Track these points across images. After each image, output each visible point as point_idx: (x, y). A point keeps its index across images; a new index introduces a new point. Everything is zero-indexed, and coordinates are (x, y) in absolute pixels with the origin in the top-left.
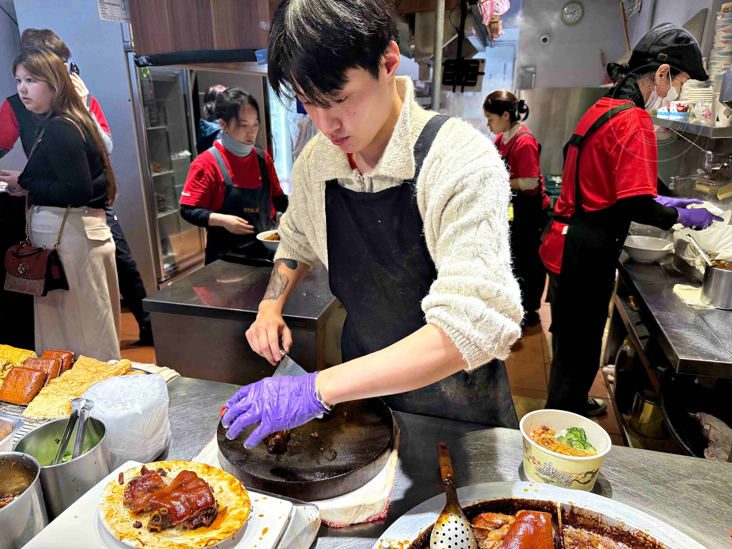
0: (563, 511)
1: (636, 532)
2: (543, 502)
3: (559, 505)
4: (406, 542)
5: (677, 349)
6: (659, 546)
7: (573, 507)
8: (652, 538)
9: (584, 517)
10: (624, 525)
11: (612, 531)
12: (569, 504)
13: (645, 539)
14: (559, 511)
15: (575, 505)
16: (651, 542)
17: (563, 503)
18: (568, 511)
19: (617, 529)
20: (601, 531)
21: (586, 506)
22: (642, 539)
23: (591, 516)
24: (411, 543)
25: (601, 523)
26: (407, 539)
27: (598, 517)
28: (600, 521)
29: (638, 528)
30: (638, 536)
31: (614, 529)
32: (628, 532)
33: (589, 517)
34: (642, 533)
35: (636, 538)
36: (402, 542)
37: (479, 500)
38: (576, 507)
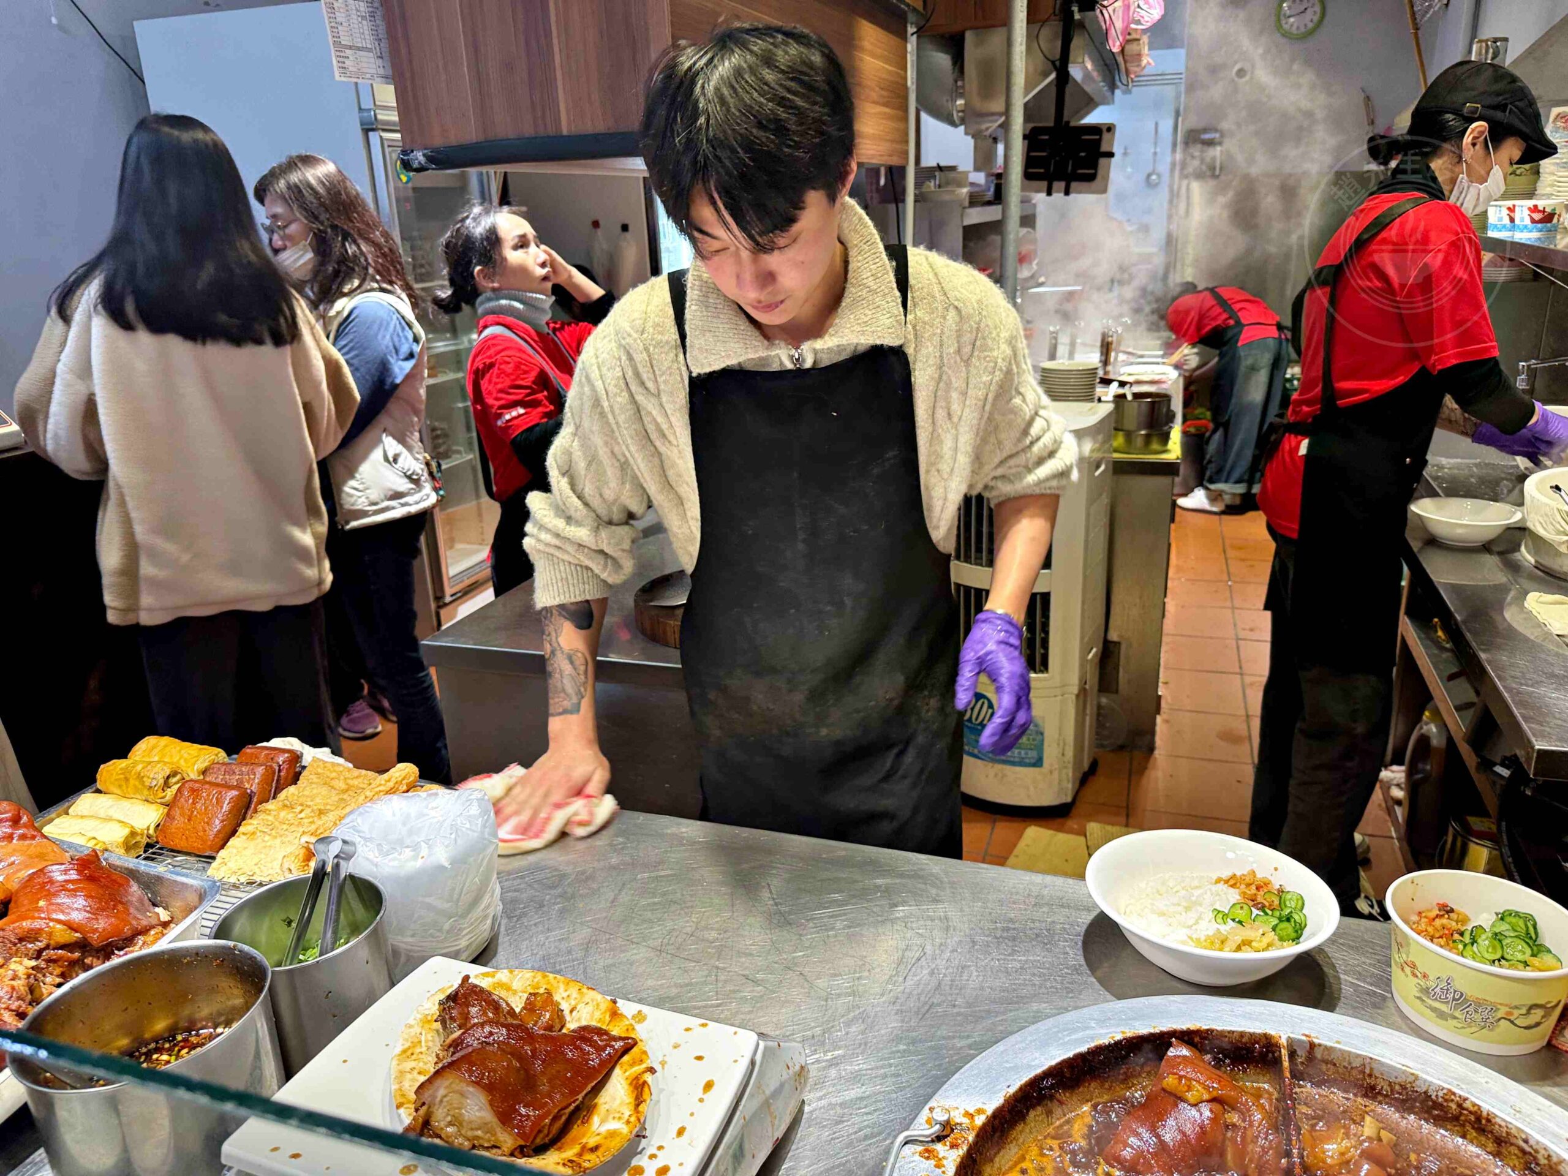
0: (1292, 1054)
1: (1441, 1094)
2: (1251, 1034)
3: (1283, 1041)
4: (980, 1111)
5: (1530, 728)
6: (1488, 1120)
7: (1312, 1046)
8: (1474, 1105)
9: (1335, 1065)
10: (1417, 1078)
11: (1392, 1091)
12: (1304, 1038)
13: (1460, 1106)
14: (1284, 1052)
15: (1316, 1041)
16: (1470, 1112)
17: (1292, 1036)
18: (1302, 1053)
19: (1403, 1087)
20: (1371, 1091)
21: (1338, 1042)
22: (1454, 1106)
23: (1350, 1063)
24: (990, 1112)
25: (1370, 1075)
26: (980, 1106)
27: (1364, 1065)
28: (1367, 1071)
29: (1446, 1086)
30: (1446, 1100)
31: (1397, 1087)
32: (1426, 1093)
33: (1346, 1064)
34: (1454, 1094)
35: (1442, 1105)
36: (971, 1111)
37: (1123, 1032)
38: (1320, 1045)
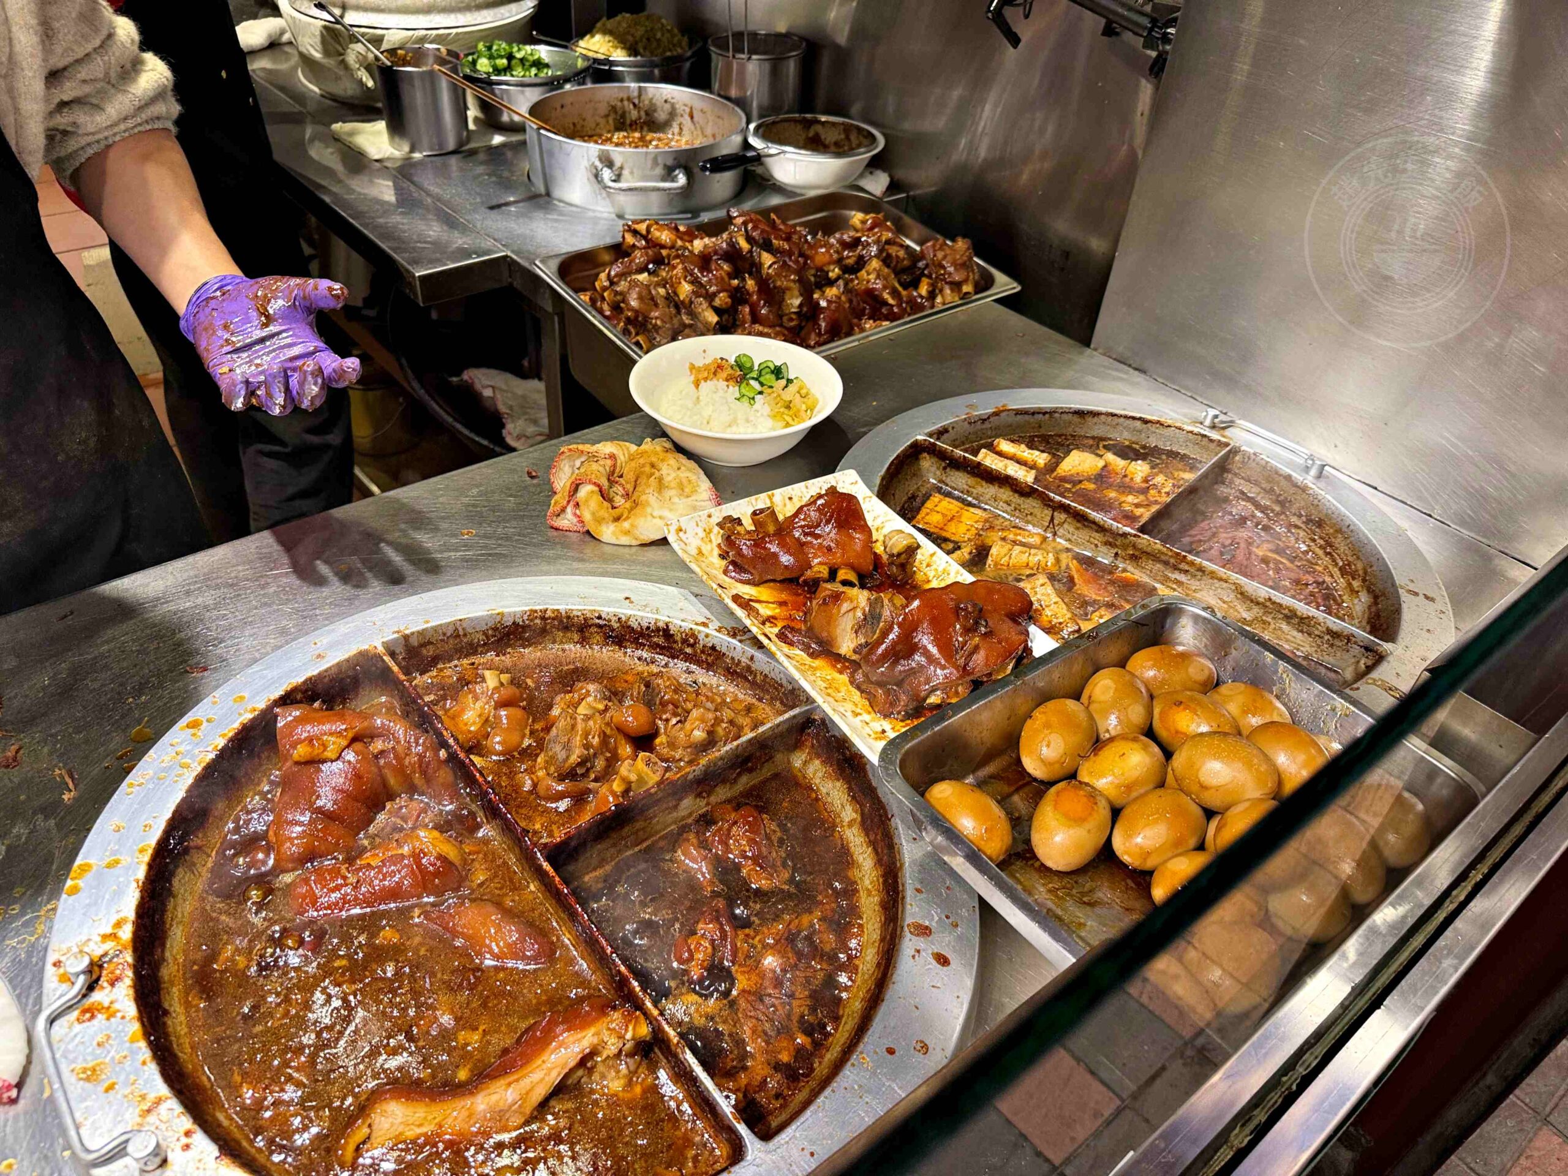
0: (392, 655)
1: (525, 617)
2: (347, 660)
3: (381, 649)
4: (118, 924)
5: (403, 259)
6: (568, 617)
7: (406, 638)
8: (553, 611)
9: (432, 643)
10: (502, 614)
11: (487, 637)
12: (396, 635)
13: (543, 618)
14: (387, 658)
15: (407, 632)
16: (554, 619)
17: (385, 640)
18: (399, 650)
19: (495, 629)
20: (472, 649)
21: (427, 622)
22: (538, 621)
23: (444, 634)
24: (131, 915)
25: (465, 635)
26: (114, 918)
27: (456, 629)
28: (461, 633)
29: (527, 608)
30: (532, 620)
31: (490, 632)
32: (514, 623)
33: (441, 637)
34: (536, 611)
35: (529, 626)
36: (109, 930)
37: (224, 735)
38: (413, 634)
